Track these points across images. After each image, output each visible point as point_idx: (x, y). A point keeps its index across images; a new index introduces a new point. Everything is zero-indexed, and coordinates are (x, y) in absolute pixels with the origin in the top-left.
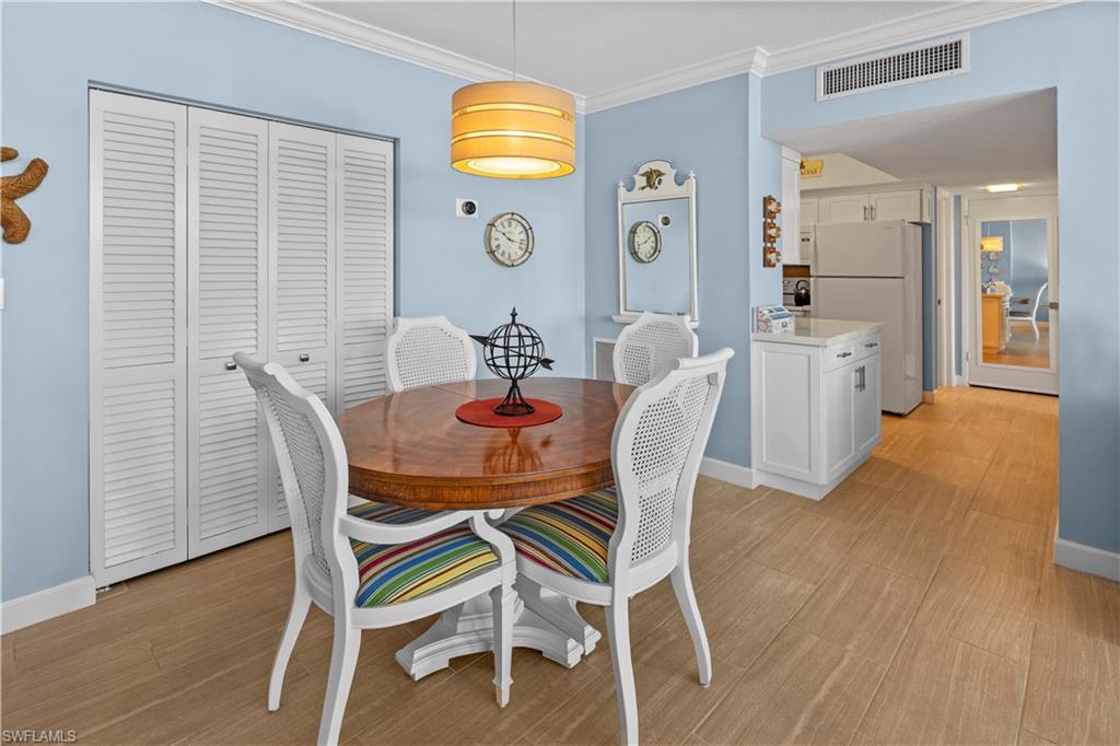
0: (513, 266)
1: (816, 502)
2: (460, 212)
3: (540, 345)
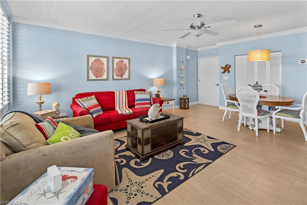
2: (300, 63)
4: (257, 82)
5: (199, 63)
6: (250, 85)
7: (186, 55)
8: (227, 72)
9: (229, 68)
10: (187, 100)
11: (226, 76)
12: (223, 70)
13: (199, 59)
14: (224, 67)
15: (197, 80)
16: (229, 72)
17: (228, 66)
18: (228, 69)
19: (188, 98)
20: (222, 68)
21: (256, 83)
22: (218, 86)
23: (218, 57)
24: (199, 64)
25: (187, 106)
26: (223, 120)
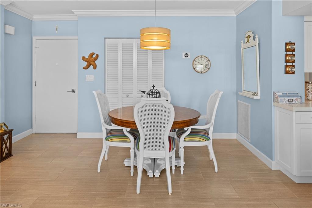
0: (202, 73)
1: (296, 183)
2: (184, 57)
3: (159, 94)
4: (154, 86)
5: (34, 46)
6: (144, 92)
7: (5, 25)
8: (92, 67)
9: (96, 60)
10: (5, 137)
11: (91, 75)
12: (85, 64)
13: (34, 38)
14: (87, 57)
15: (31, 84)
16: (95, 67)
17: (94, 56)
18: (94, 61)
19: (10, 128)
20: (84, 58)
21: (152, 88)
22: (73, 93)
23: (76, 37)
24: (34, 49)
25: (6, 151)
26: (99, 171)
